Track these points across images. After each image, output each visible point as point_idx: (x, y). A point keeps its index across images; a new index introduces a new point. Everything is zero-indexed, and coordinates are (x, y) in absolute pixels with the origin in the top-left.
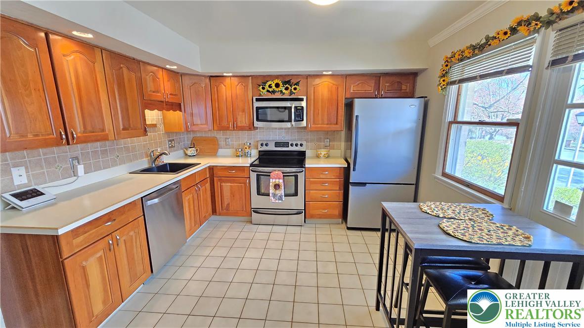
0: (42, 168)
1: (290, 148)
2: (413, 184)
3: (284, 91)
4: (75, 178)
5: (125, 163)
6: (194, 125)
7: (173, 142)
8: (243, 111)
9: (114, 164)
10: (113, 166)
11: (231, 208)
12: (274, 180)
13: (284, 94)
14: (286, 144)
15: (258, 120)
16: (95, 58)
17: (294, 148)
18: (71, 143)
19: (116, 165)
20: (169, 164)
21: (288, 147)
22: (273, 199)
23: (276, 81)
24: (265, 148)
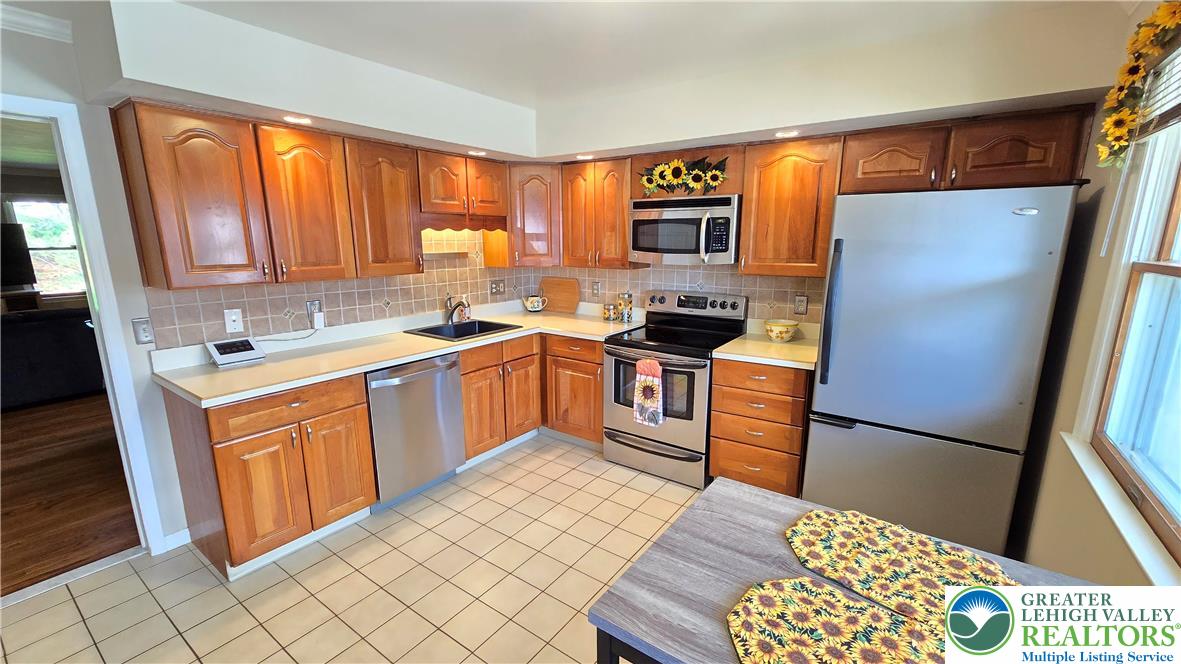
0: (266, 314)
1: (709, 312)
2: (1017, 452)
3: (692, 184)
4: (313, 331)
5: (399, 315)
6: (526, 255)
7: (501, 285)
8: (613, 229)
9: (380, 314)
10: (377, 318)
11: (571, 418)
12: (643, 377)
13: (692, 190)
14: (699, 302)
15: (636, 247)
16: (330, 153)
17: (717, 312)
18: (280, 280)
19: (385, 316)
20: (479, 322)
21: (705, 308)
22: (638, 416)
23: (675, 164)
24: (658, 307)
